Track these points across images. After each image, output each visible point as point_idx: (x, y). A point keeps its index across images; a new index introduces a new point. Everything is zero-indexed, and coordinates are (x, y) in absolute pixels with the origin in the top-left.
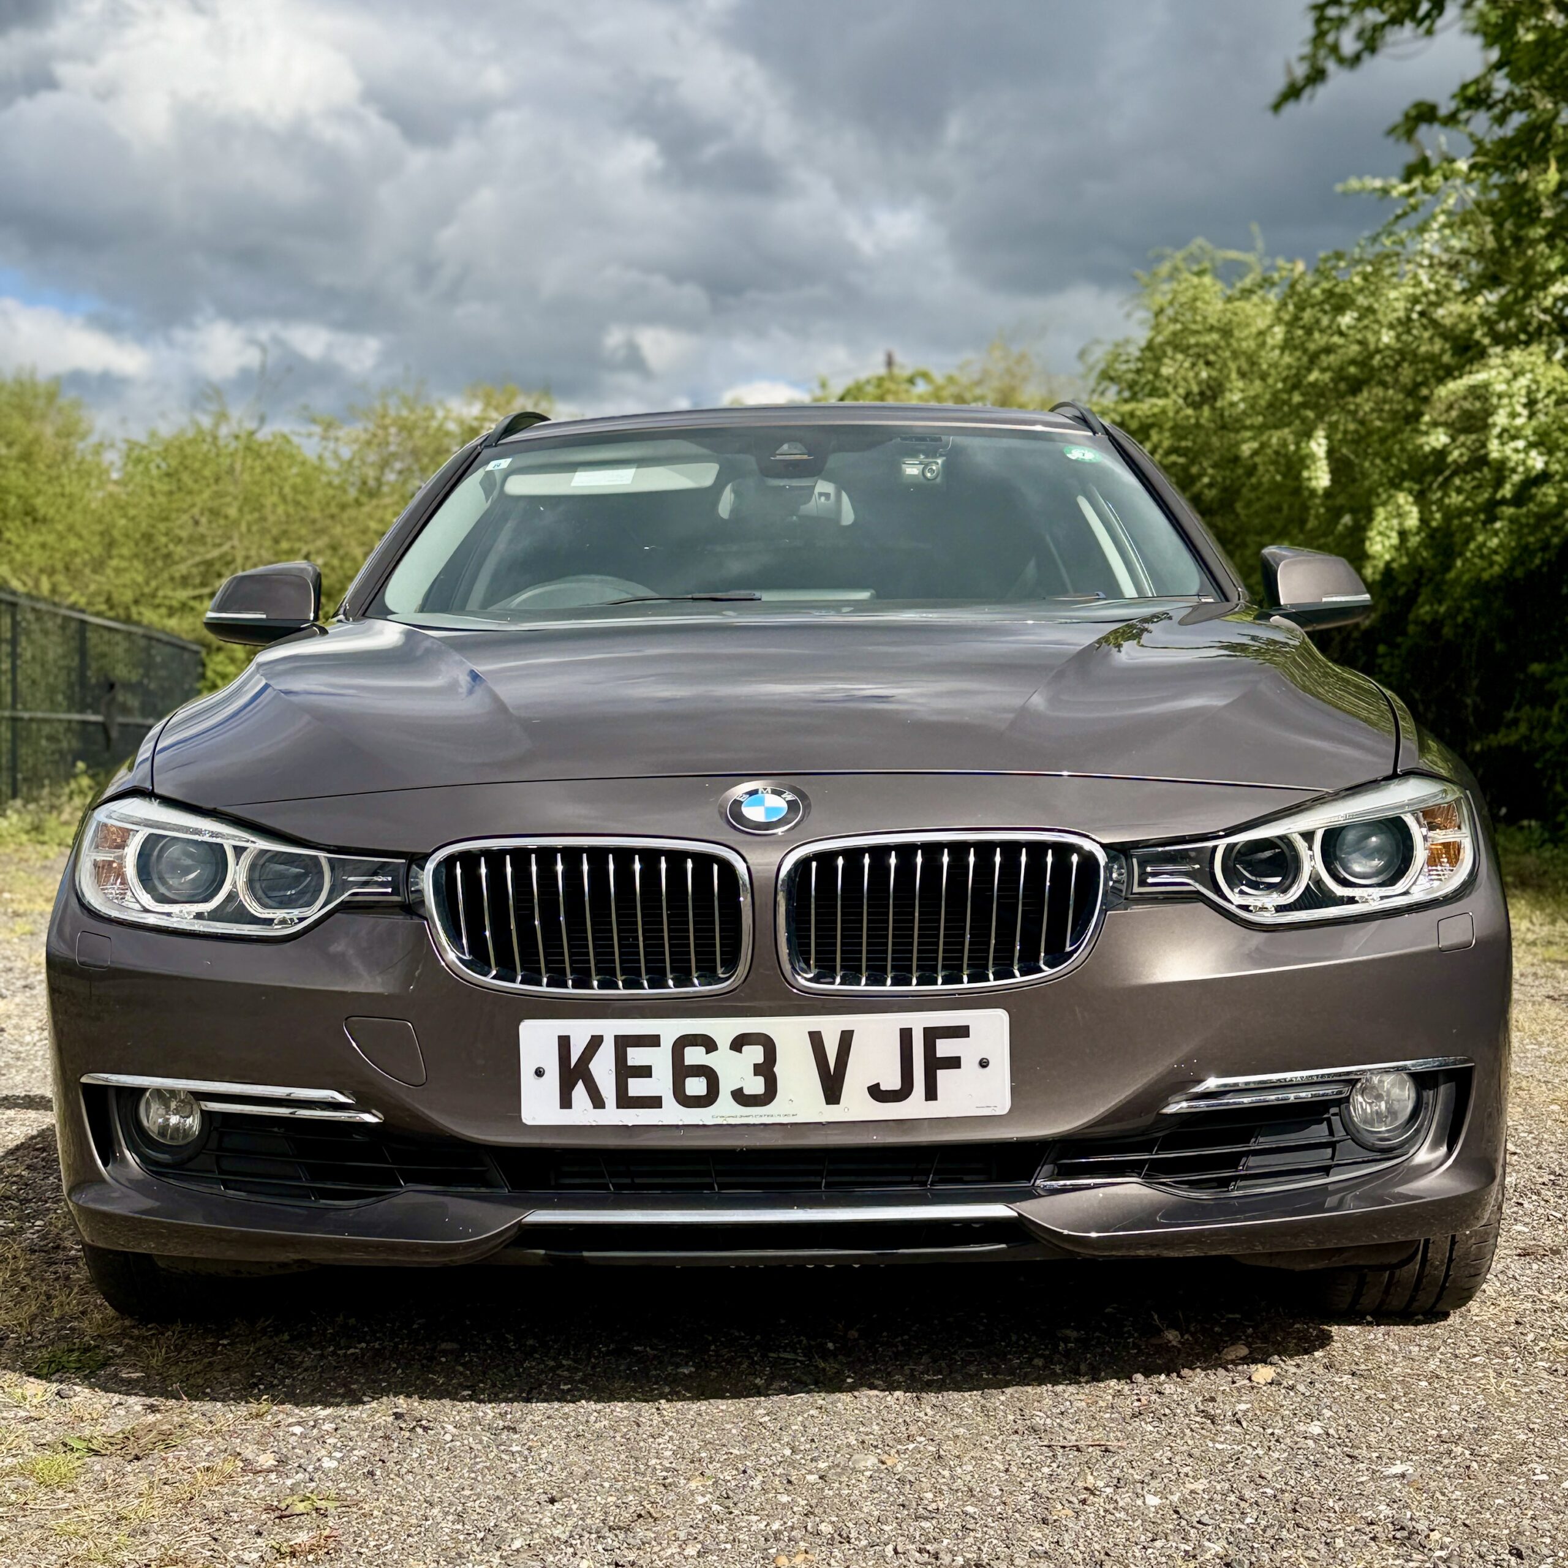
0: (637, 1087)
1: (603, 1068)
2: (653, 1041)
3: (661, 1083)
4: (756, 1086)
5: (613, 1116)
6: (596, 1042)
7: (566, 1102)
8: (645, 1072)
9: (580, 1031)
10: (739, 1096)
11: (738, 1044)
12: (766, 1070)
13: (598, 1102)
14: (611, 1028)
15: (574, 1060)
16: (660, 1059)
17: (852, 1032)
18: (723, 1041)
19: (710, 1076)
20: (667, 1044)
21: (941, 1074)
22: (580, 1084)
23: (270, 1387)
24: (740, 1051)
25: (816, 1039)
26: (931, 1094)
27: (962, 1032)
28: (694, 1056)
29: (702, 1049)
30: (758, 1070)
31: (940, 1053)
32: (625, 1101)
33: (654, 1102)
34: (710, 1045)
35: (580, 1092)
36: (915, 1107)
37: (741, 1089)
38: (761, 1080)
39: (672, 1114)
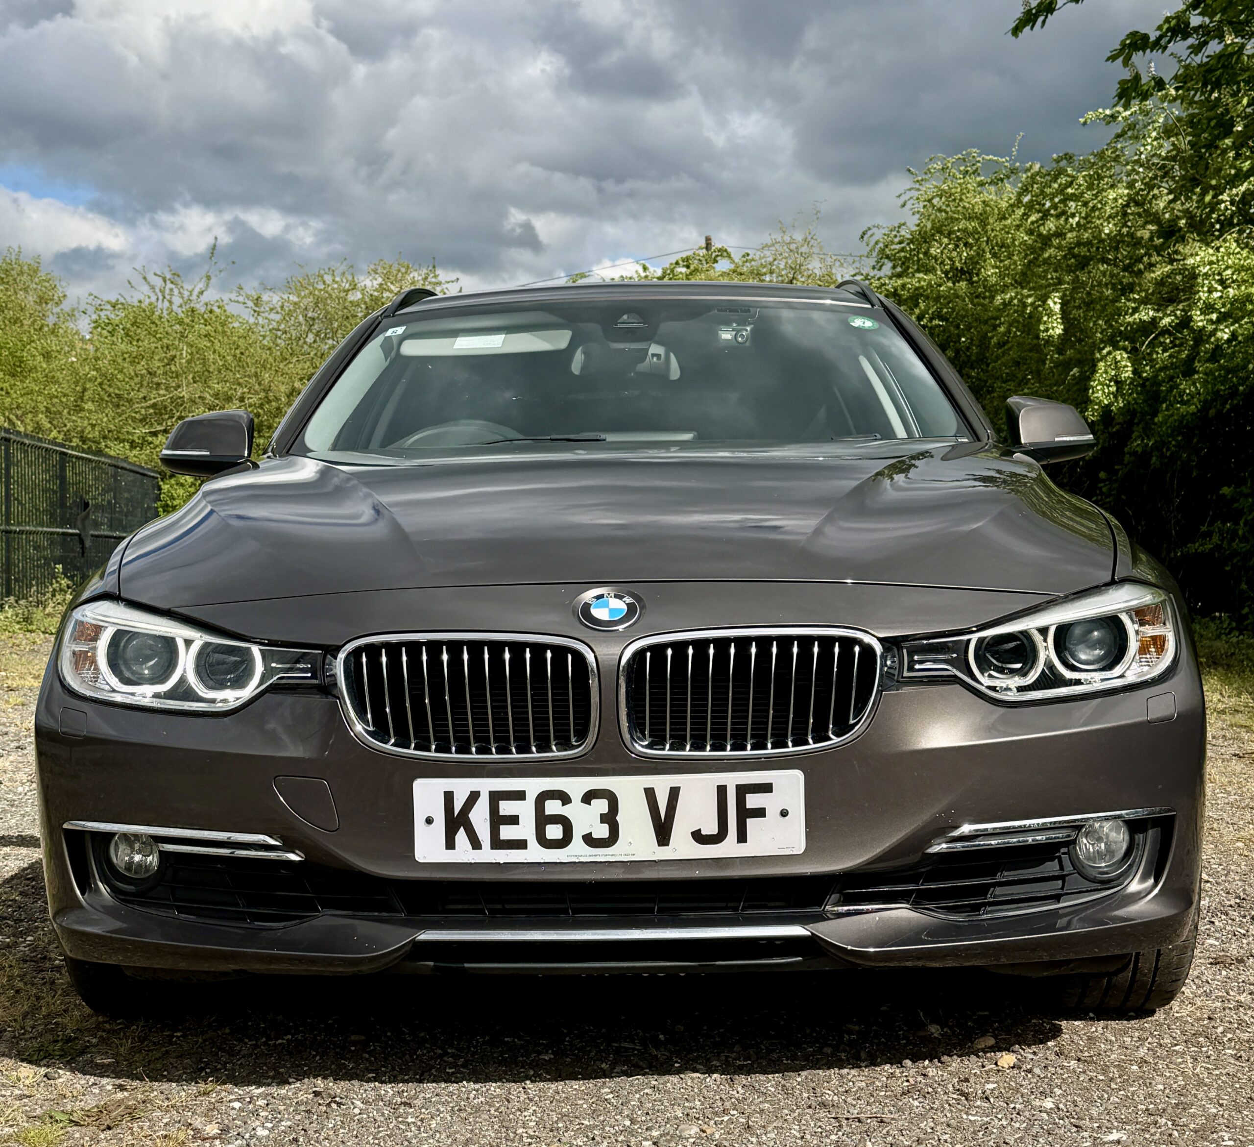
0: (507, 832)
1: (480, 817)
2: (520, 796)
3: (526, 830)
4: (602, 831)
5: (488, 855)
6: (474, 796)
7: (450, 844)
8: (513, 820)
9: (462, 787)
10: (589, 840)
11: (588, 798)
12: (610, 818)
13: (476, 844)
14: (486, 785)
15: (457, 811)
16: (525, 810)
17: (679, 788)
18: (576, 796)
19: (566, 823)
20: (531, 797)
21: (750, 822)
22: (462, 829)
23: (215, 1070)
24: (589, 804)
25: (650, 794)
26: (742, 837)
27: (766, 788)
28: (553, 807)
29: (559, 802)
30: (604, 818)
31: (749, 805)
32: (497, 843)
33: (521, 844)
34: (565, 799)
35: (461, 836)
36: (729, 848)
37: (591, 833)
38: (606, 827)
39: (535, 853)
